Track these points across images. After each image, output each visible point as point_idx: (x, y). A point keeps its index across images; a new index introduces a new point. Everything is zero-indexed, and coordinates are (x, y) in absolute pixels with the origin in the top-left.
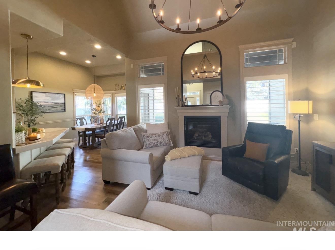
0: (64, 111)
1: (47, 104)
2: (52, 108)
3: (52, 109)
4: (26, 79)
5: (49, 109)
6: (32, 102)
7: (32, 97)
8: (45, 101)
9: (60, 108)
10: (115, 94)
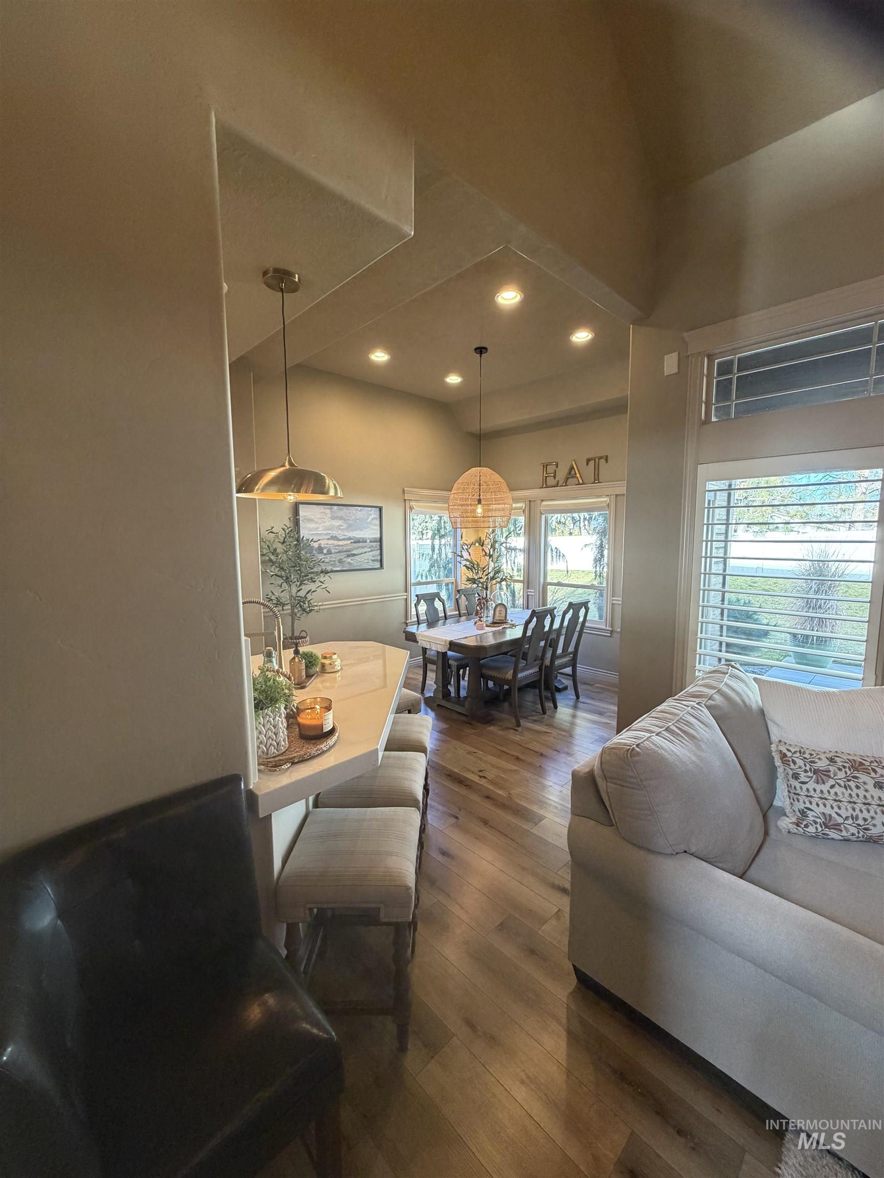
0: (378, 565)
1: (336, 542)
2: (348, 556)
3: (349, 560)
4: (283, 466)
5: (341, 561)
6: (299, 536)
7: (297, 523)
8: (329, 532)
9: (368, 557)
10: (543, 501)
